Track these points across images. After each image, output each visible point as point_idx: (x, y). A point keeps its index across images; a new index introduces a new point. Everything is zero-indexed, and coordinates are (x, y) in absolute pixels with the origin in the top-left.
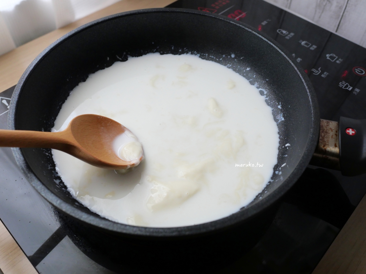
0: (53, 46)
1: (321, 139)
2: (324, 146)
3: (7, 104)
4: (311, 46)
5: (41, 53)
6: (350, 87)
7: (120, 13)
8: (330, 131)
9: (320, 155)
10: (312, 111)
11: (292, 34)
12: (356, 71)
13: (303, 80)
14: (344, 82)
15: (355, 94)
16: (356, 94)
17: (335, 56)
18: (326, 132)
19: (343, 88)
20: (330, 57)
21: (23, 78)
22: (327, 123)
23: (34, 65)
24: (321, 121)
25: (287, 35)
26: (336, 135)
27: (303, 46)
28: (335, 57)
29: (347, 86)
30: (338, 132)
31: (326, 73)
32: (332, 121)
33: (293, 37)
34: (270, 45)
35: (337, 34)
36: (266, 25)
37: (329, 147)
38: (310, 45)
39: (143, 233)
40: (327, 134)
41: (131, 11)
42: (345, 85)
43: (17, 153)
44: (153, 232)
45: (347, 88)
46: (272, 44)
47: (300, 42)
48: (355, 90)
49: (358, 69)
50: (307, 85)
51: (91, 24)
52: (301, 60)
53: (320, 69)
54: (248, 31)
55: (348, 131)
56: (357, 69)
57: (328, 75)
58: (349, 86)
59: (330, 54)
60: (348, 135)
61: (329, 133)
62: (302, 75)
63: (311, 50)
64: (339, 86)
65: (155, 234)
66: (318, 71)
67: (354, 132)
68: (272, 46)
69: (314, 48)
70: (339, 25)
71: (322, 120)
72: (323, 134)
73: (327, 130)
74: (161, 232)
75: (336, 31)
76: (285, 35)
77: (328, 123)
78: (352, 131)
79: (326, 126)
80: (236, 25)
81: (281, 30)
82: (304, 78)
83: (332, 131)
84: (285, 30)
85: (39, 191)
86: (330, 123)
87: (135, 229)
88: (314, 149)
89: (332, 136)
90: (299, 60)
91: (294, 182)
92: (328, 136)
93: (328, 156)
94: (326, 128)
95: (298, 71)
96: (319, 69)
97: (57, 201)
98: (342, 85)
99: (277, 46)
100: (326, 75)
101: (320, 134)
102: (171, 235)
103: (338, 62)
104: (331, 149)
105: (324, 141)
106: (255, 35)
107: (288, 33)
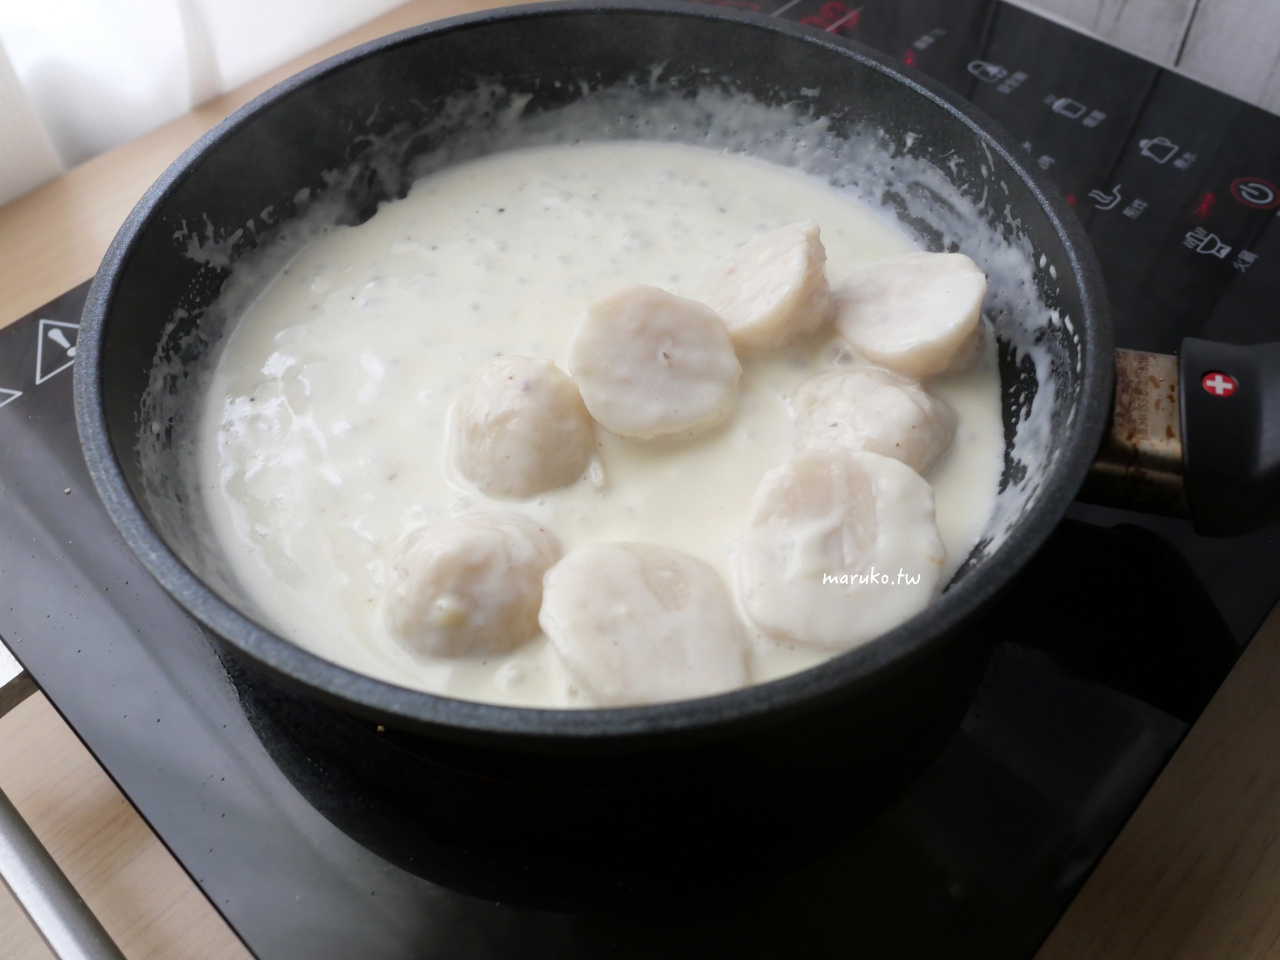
0: (212, 139)
1: (1120, 415)
2: (1130, 437)
3: (65, 343)
4: (1086, 115)
5: (174, 164)
6: (1224, 246)
7: (430, 24)
8: (1150, 388)
9: (1118, 469)
10: (1088, 322)
11: (1020, 76)
12: (1244, 194)
13: (1056, 222)
14: (1200, 231)
15: (1240, 268)
16: (1243, 270)
17: (1168, 143)
18: (1139, 392)
19: (1198, 250)
20: (1153, 149)
21: (116, 248)
22: (1140, 362)
23: (151, 203)
24: (1118, 354)
25: (1002, 81)
26: (1171, 398)
27: (1060, 116)
28: (1169, 149)
29: (1211, 245)
30: (1176, 388)
31: (1141, 203)
32: (1156, 355)
33: (1024, 85)
34: (943, 109)
35: (1180, 71)
36: (931, 47)
37: (1146, 439)
38: (1084, 109)
39: (532, 727)
40: (1142, 397)
41: (466, 15)
42: (1206, 240)
43: (112, 486)
44: (564, 723)
45: (1213, 251)
46: (947, 106)
47: (1047, 100)
48: (1240, 256)
49: (1251, 185)
50: (1069, 236)
51: (335, 63)
52: (1053, 161)
53: (1119, 191)
54: (866, 66)
55: (1209, 383)
56: (1246, 184)
57: (1146, 209)
58: (1219, 244)
59: (1151, 137)
60: (1211, 395)
61: (1147, 394)
62: (1051, 204)
63: (1087, 129)
64: (1185, 246)
65: (571, 731)
66: (1111, 198)
67: (1229, 386)
68: (949, 112)
69: (1095, 119)
70: (1183, 44)
71: (1124, 353)
72: (1125, 398)
73: (1140, 382)
74: (593, 724)
75: (1177, 63)
76: (994, 81)
77: (1142, 359)
78: (1225, 381)
79: (1136, 372)
80: (823, 47)
81: (984, 64)
82: (1058, 216)
83: (1157, 386)
84: (996, 63)
85: (188, 606)
86: (1152, 361)
87: (506, 716)
88: (1094, 443)
89: (1158, 403)
90: (1045, 161)
91: (1029, 554)
92: (1144, 402)
93: (1144, 470)
94: (1138, 377)
95: (1037, 192)
96: (1115, 190)
97: (249, 633)
98: (1196, 239)
99: (965, 113)
100: (1138, 209)
101: (1117, 397)
102: (624, 729)
103: (1179, 163)
104: (1152, 445)
105: (1131, 420)
106: (890, 77)
107: (1005, 72)
